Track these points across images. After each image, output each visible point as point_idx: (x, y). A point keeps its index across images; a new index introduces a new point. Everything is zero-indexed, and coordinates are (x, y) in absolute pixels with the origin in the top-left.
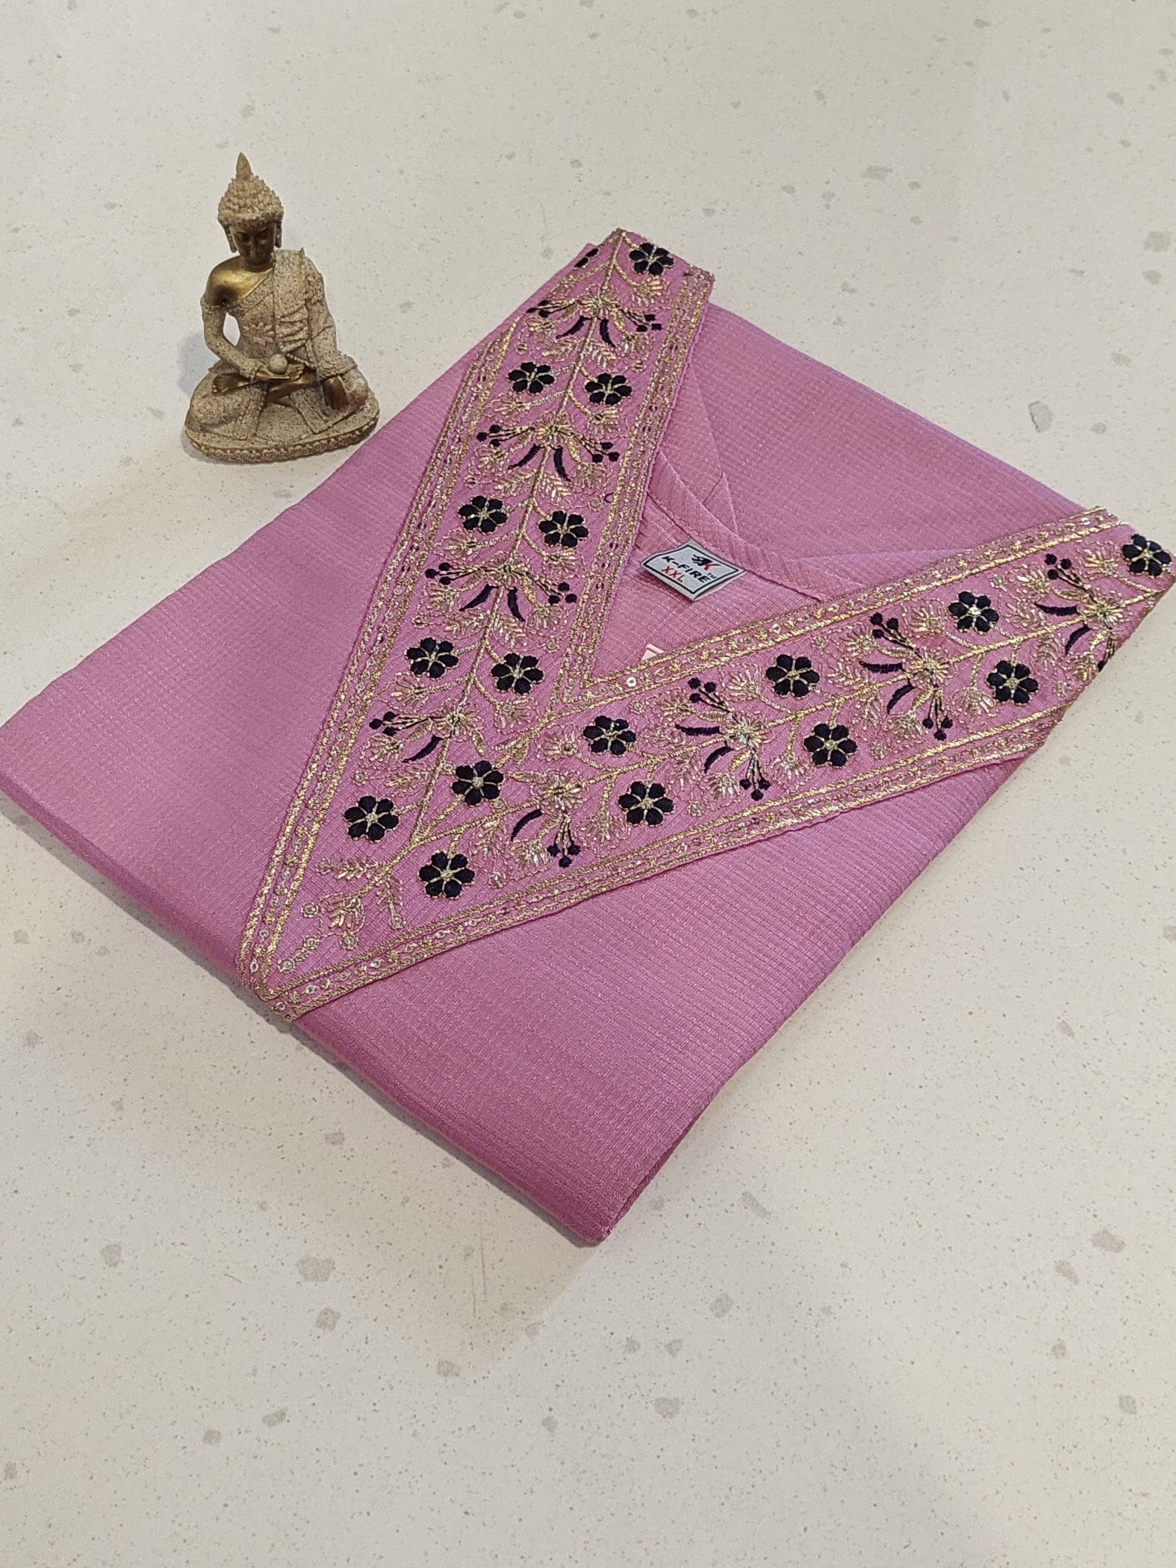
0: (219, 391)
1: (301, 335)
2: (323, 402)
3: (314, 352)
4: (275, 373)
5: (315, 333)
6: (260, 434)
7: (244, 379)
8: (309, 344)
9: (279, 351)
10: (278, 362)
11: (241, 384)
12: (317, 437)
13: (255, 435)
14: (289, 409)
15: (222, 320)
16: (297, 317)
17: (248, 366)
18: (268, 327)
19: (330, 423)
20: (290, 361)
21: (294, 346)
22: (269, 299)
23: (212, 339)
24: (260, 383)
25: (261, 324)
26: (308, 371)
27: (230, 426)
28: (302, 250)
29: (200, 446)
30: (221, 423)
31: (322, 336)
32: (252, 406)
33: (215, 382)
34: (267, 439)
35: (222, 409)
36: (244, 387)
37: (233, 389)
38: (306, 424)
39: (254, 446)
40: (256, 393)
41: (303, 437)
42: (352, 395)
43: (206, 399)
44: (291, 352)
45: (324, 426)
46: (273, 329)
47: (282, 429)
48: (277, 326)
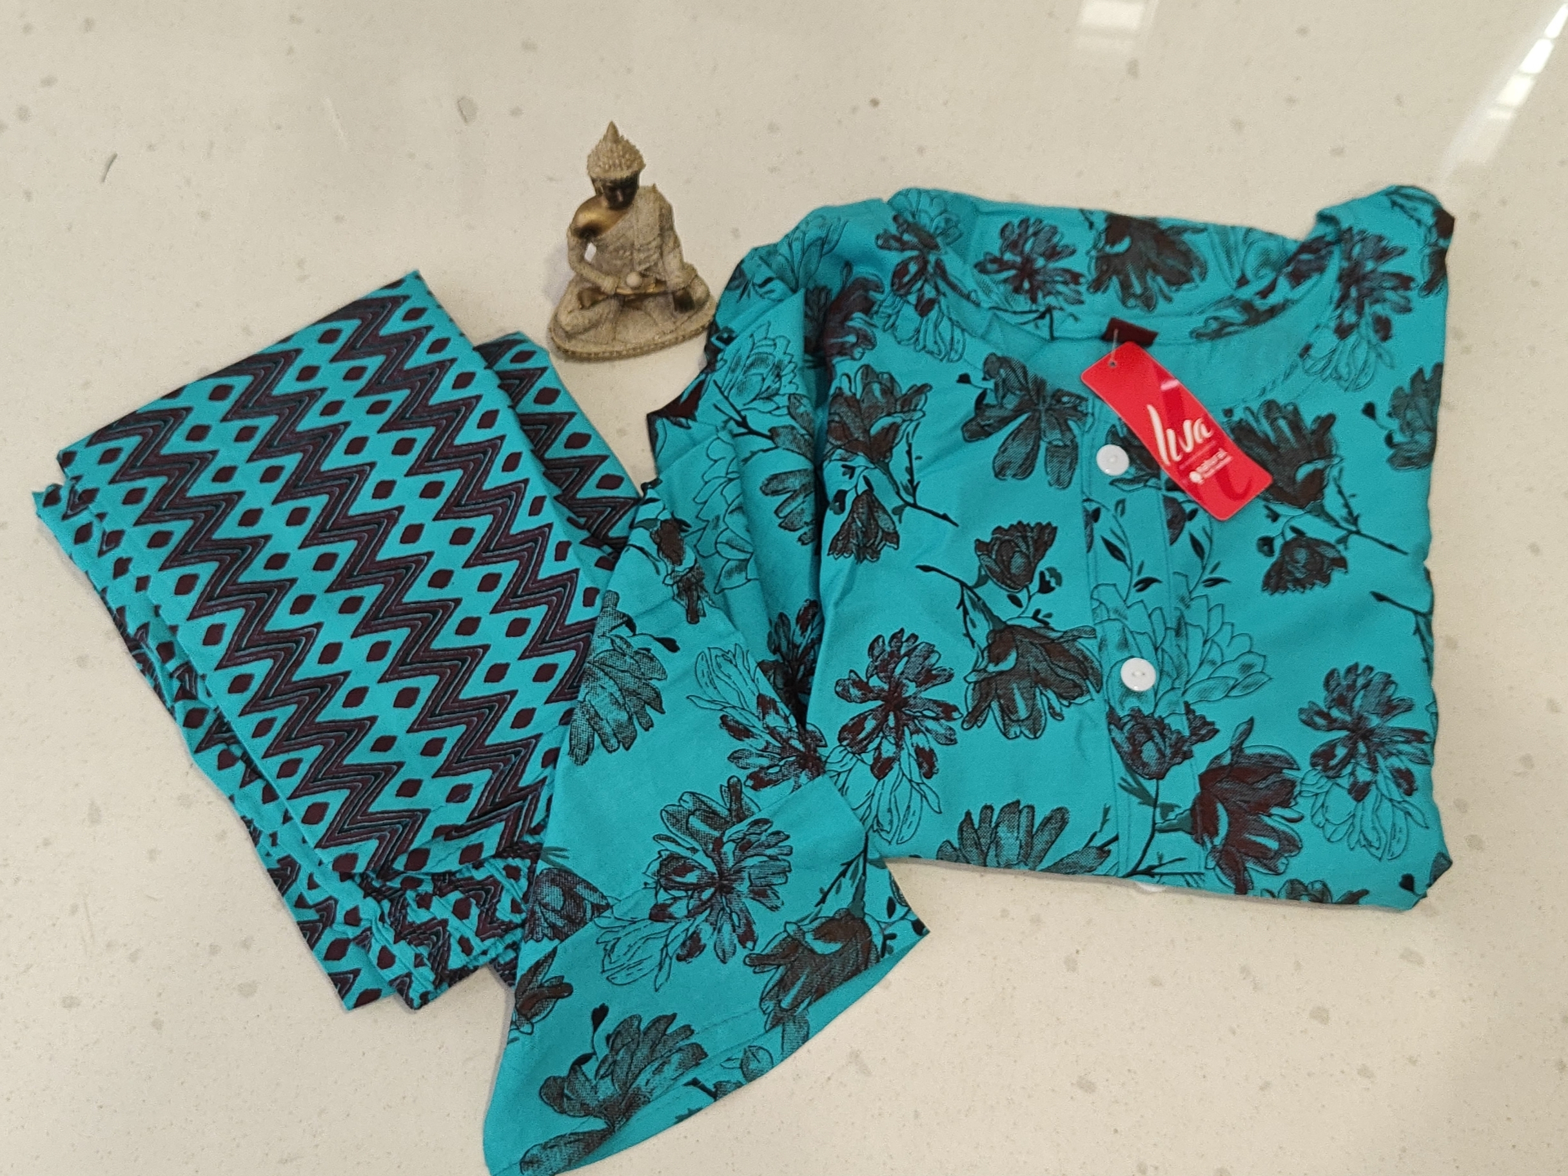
0: (583, 307)
1: (656, 256)
2: (672, 306)
3: (665, 270)
4: (633, 288)
5: (665, 253)
6: (619, 337)
7: (603, 293)
8: (660, 265)
9: (632, 270)
10: (633, 279)
11: (600, 298)
12: (669, 337)
13: (614, 339)
14: (640, 313)
15: (585, 248)
16: (654, 244)
17: (607, 284)
18: (628, 253)
19: (678, 324)
20: (643, 275)
21: (648, 265)
22: (630, 234)
23: (576, 265)
24: (616, 295)
25: (621, 252)
26: (658, 282)
27: (592, 333)
28: (654, 187)
29: (566, 351)
30: (586, 330)
31: (671, 256)
32: (611, 316)
33: (580, 298)
34: (625, 343)
35: (587, 321)
36: (603, 300)
37: (594, 303)
38: (657, 324)
39: (617, 349)
40: (614, 304)
41: (657, 338)
42: (699, 299)
43: (572, 315)
44: (646, 270)
45: (672, 327)
46: (632, 254)
47: (636, 331)
48: (635, 254)
